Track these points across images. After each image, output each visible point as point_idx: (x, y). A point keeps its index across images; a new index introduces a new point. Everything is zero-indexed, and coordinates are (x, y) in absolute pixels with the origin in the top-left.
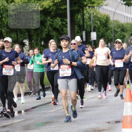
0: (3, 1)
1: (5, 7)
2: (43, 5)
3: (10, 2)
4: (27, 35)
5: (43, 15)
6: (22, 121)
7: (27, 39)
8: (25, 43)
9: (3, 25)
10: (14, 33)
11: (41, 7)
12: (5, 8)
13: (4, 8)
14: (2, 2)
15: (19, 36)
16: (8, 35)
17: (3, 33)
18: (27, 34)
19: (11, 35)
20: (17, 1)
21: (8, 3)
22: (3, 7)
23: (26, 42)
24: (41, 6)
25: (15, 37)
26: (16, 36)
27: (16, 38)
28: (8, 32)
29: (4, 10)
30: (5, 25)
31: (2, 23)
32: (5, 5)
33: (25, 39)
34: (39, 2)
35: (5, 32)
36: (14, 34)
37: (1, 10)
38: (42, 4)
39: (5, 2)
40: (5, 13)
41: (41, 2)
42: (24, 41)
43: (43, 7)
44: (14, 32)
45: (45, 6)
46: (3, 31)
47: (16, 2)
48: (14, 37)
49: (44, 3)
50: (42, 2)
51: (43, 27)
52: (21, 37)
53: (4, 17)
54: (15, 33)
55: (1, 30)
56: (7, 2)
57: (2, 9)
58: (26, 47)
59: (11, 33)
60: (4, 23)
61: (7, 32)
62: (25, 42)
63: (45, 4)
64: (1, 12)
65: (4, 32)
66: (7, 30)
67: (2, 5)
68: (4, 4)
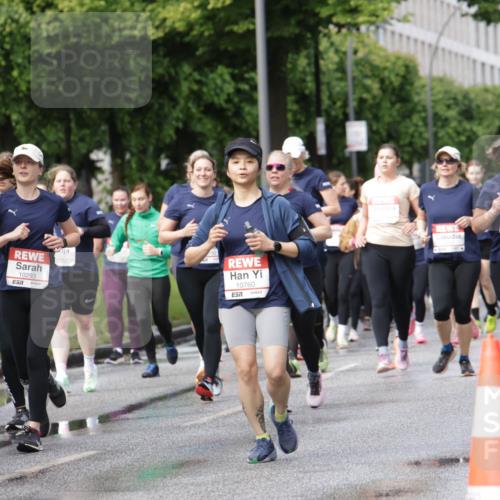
0: (14, 4)
1: (21, 27)
2: (164, 20)
3: (38, 6)
4: (104, 132)
5: (165, 56)
6: (89, 458)
7: (104, 149)
8: (99, 165)
9: (14, 95)
10: (55, 126)
11: (157, 28)
12: (22, 30)
13: (15, 32)
14: (10, 6)
15: (73, 138)
16: (32, 132)
17: (14, 124)
18: (104, 127)
19: (43, 131)
20: (66, 3)
21: (33, 13)
22: (14, 25)
23: (101, 161)
24: (157, 23)
25: (60, 138)
26: (62, 135)
27: (63, 145)
28: (34, 123)
29: (18, 38)
30: (21, 95)
31: (12, 88)
32: (22, 20)
33: (99, 146)
34: (150, 7)
35: (22, 122)
36: (54, 130)
37: (7, 39)
38: (161, 16)
39: (21, 9)
40: (22, 49)
41: (158, 6)
42: (94, 156)
43: (165, 27)
44: (55, 123)
45: (174, 23)
46: (14, 117)
47: (60, 6)
48: (56, 142)
49: (169, 12)
50: (160, 9)
51: (166, 101)
52: (82, 140)
53: (19, 65)
54: (59, 126)
55: (8, 112)
56: (29, 8)
57: (11, 34)
58: (100, 177)
59: (44, 126)
60: (17, 89)
61: (30, 120)
62: (98, 161)
63: (172, 14)
64: (7, 47)
65: (17, 123)
66: (29, 116)
67: (9, 21)
68: (16, 17)
